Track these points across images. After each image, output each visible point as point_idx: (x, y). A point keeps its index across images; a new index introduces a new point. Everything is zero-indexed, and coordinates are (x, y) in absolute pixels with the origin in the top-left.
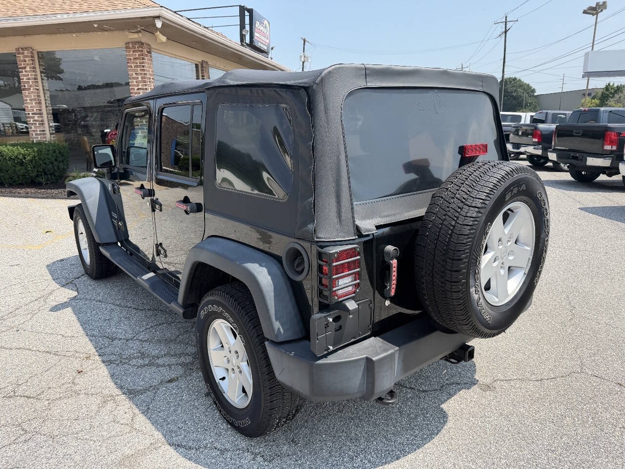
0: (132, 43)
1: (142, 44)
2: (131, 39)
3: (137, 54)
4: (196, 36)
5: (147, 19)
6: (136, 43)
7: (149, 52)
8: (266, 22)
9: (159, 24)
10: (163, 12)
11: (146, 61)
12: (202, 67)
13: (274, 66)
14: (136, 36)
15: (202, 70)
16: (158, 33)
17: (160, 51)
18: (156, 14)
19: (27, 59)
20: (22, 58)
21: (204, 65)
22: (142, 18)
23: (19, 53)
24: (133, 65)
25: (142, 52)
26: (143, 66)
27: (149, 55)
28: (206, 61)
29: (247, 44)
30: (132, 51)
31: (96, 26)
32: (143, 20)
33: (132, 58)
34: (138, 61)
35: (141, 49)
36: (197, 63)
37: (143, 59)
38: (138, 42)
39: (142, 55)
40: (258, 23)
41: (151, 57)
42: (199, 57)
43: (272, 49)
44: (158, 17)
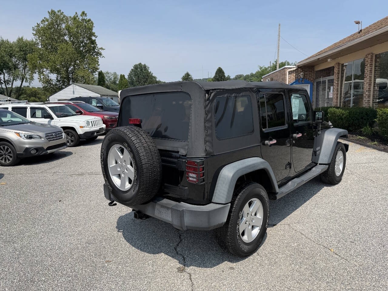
19: (369, 60)
20: (367, 60)
23: (366, 57)
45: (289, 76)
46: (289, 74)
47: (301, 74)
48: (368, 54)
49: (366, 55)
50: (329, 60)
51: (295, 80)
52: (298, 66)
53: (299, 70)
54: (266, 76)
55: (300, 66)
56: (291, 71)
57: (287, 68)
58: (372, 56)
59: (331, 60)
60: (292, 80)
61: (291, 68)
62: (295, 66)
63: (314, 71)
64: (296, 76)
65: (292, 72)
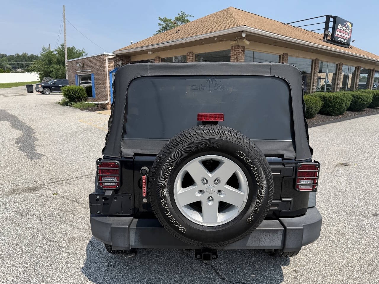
0: (234, 46)
1: (239, 47)
2: (232, 44)
3: (236, 52)
4: (271, 39)
5: (237, 33)
6: (235, 46)
7: (243, 51)
8: (349, 24)
9: (244, 35)
10: (245, 28)
11: (240, 56)
12: (283, 57)
13: (344, 53)
14: (234, 42)
15: (283, 59)
16: (245, 40)
17: (249, 49)
18: (241, 30)
19: (190, 58)
20: (188, 58)
21: (285, 56)
22: (235, 33)
23: (188, 55)
24: (233, 59)
25: (238, 51)
26: (238, 59)
27: (243, 52)
28: (286, 53)
29: (328, 40)
30: (233, 51)
31: (216, 39)
32: (236, 33)
33: (233, 55)
34: (236, 56)
35: (238, 49)
36: (280, 55)
37: (238, 55)
38: (237, 46)
39: (238, 53)
40: (341, 25)
41: (244, 53)
42: (281, 51)
43: (353, 41)
44: (243, 31)
45: (108, 64)
46: (108, 61)
47: (120, 63)
48: (189, 53)
49: (187, 53)
50: (150, 53)
51: (114, 68)
52: (116, 54)
53: (117, 58)
54: (74, 61)
55: (119, 55)
56: (110, 58)
57: (106, 55)
58: (193, 55)
59: (152, 53)
60: (111, 68)
61: (110, 55)
62: (113, 54)
63: (130, 61)
64: (114, 64)
65: (110, 60)
